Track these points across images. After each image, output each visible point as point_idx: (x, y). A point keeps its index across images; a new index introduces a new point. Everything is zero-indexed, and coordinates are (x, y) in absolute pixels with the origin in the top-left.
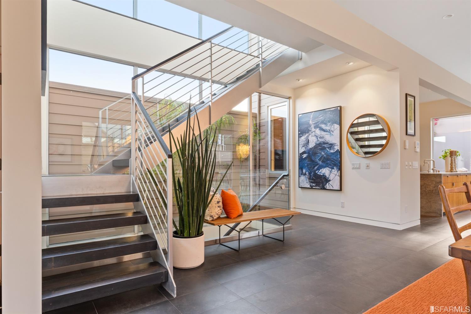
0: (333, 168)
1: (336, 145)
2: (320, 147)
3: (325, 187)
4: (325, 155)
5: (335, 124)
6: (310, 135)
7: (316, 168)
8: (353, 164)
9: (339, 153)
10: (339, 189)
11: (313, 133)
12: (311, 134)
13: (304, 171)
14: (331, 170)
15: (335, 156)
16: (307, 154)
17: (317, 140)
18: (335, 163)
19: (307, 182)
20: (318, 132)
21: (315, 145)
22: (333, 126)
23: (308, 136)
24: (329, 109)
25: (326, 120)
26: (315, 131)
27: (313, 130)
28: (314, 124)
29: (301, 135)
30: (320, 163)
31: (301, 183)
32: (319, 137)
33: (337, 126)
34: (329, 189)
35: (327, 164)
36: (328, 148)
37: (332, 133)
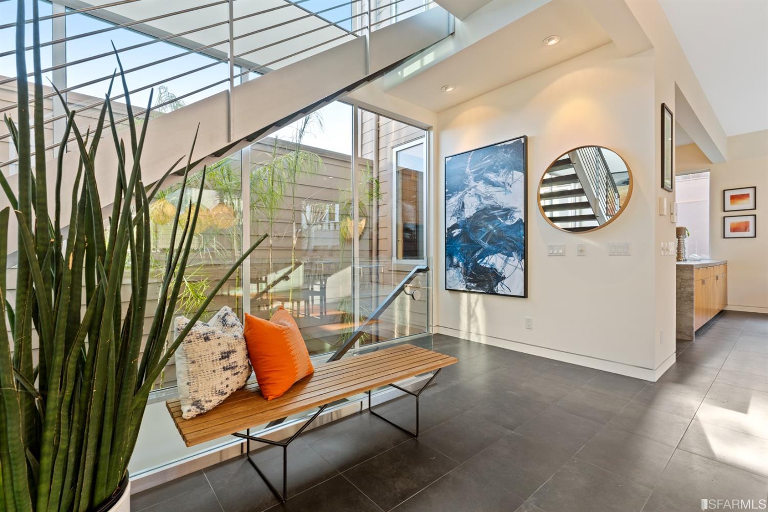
0: (510, 255)
1: (516, 210)
2: (486, 216)
3: (496, 290)
4: (495, 231)
5: (514, 171)
6: (466, 193)
7: (477, 254)
8: (551, 247)
9: (522, 227)
10: (523, 295)
11: (473, 190)
12: (468, 192)
13: (455, 260)
14: (507, 259)
15: (515, 232)
16: (460, 230)
17: (479, 202)
18: (515, 244)
19: (460, 281)
20: (481, 187)
21: (475, 211)
22: (510, 176)
23: (463, 196)
24: (503, 144)
25: (497, 164)
26: (475, 187)
27: (473, 184)
28: (474, 173)
29: (450, 195)
30: (486, 245)
31: (450, 281)
32: (484, 196)
33: (519, 175)
34: (503, 293)
35: (499, 246)
36: (501, 216)
37: (508, 188)
